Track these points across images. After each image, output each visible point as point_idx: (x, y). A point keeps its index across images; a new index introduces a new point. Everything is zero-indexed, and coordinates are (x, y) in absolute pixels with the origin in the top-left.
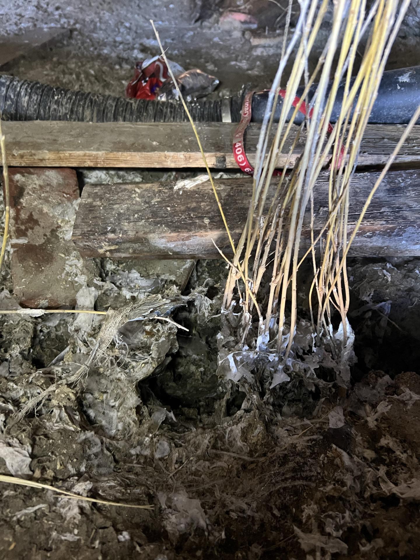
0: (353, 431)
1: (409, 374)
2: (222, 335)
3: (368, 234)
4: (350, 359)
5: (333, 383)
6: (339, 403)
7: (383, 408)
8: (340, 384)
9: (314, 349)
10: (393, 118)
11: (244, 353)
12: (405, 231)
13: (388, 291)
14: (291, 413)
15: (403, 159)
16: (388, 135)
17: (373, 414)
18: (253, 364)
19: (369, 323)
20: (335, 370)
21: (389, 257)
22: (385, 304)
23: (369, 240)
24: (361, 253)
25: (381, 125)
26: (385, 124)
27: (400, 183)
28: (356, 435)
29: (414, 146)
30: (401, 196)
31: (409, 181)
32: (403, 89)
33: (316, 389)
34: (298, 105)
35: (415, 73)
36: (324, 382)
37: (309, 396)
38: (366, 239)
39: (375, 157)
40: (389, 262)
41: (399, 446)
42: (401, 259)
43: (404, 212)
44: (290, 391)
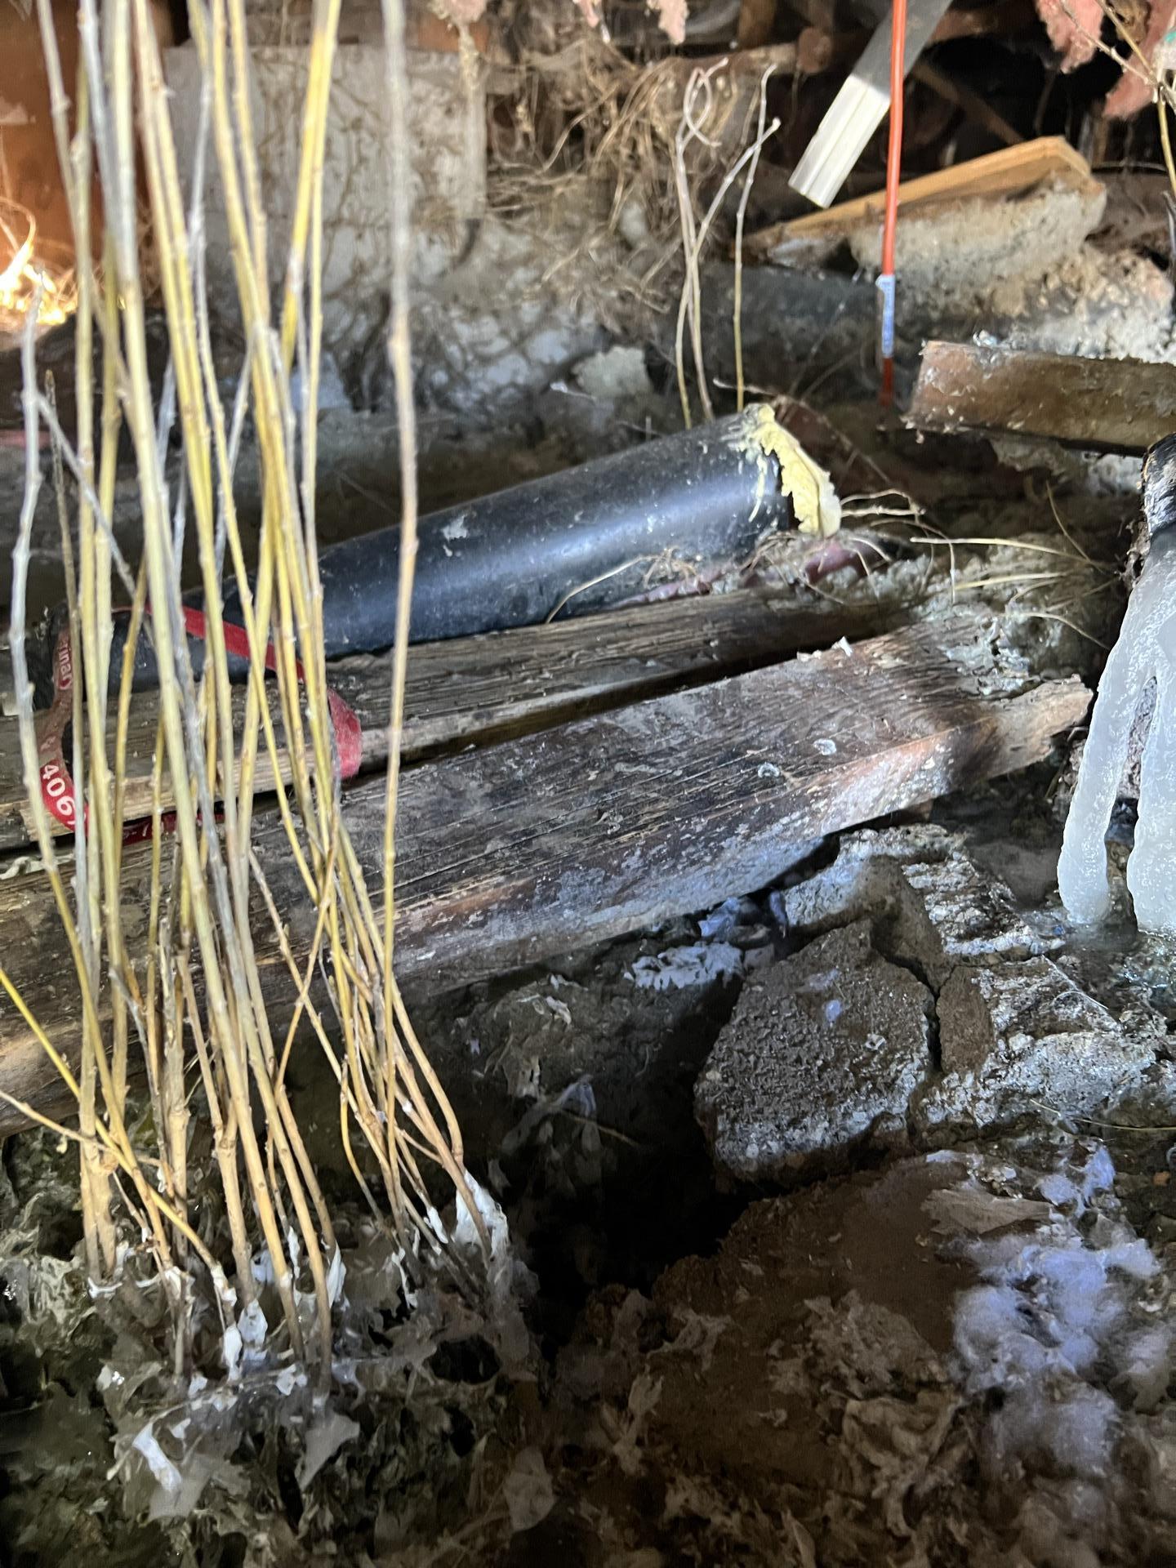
0: (586, 1509)
1: (682, 1265)
2: (114, 1369)
3: (472, 918)
4: (517, 1286)
5: (493, 1380)
6: (528, 1437)
7: (644, 1396)
8: (512, 1376)
9: (411, 1299)
10: (460, 623)
11: (197, 1405)
12: (559, 887)
13: (572, 1050)
14: (403, 1531)
15: (508, 712)
16: (460, 663)
17: (625, 1427)
18: (233, 1428)
19: (556, 1155)
20: (487, 1338)
21: (554, 958)
22: (577, 1089)
23: (480, 933)
24: (477, 969)
25: (437, 645)
26: (446, 638)
27: (513, 771)
28: (596, 1518)
29: (525, 679)
30: (524, 803)
31: (533, 763)
32: (459, 554)
33: (454, 1422)
34: (128, 648)
35: (475, 514)
36: (471, 1388)
37: (445, 1450)
38: (471, 933)
39: (440, 722)
40: (555, 973)
41: (712, 1496)
42: (582, 956)
43: (544, 839)
44: (385, 1459)
